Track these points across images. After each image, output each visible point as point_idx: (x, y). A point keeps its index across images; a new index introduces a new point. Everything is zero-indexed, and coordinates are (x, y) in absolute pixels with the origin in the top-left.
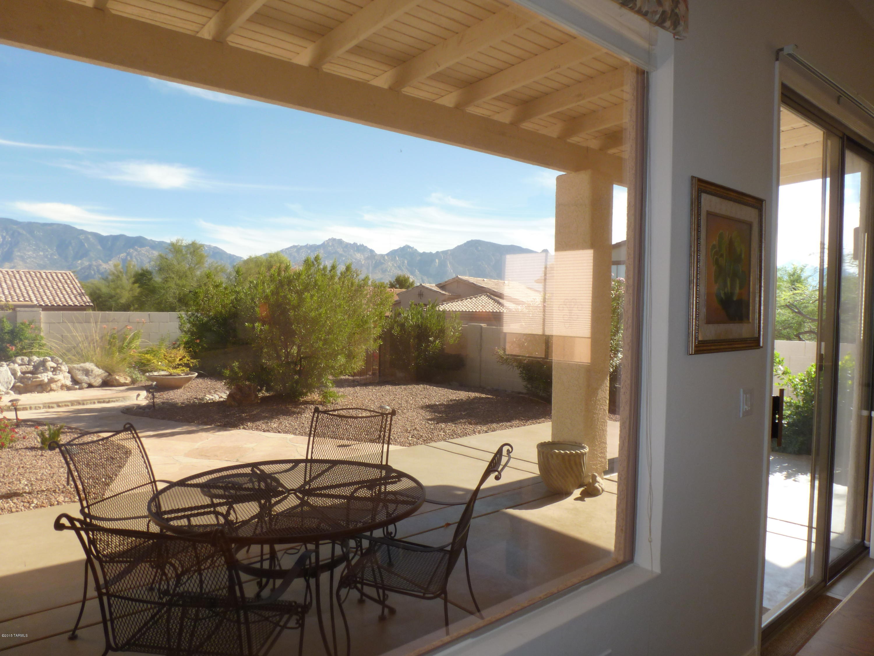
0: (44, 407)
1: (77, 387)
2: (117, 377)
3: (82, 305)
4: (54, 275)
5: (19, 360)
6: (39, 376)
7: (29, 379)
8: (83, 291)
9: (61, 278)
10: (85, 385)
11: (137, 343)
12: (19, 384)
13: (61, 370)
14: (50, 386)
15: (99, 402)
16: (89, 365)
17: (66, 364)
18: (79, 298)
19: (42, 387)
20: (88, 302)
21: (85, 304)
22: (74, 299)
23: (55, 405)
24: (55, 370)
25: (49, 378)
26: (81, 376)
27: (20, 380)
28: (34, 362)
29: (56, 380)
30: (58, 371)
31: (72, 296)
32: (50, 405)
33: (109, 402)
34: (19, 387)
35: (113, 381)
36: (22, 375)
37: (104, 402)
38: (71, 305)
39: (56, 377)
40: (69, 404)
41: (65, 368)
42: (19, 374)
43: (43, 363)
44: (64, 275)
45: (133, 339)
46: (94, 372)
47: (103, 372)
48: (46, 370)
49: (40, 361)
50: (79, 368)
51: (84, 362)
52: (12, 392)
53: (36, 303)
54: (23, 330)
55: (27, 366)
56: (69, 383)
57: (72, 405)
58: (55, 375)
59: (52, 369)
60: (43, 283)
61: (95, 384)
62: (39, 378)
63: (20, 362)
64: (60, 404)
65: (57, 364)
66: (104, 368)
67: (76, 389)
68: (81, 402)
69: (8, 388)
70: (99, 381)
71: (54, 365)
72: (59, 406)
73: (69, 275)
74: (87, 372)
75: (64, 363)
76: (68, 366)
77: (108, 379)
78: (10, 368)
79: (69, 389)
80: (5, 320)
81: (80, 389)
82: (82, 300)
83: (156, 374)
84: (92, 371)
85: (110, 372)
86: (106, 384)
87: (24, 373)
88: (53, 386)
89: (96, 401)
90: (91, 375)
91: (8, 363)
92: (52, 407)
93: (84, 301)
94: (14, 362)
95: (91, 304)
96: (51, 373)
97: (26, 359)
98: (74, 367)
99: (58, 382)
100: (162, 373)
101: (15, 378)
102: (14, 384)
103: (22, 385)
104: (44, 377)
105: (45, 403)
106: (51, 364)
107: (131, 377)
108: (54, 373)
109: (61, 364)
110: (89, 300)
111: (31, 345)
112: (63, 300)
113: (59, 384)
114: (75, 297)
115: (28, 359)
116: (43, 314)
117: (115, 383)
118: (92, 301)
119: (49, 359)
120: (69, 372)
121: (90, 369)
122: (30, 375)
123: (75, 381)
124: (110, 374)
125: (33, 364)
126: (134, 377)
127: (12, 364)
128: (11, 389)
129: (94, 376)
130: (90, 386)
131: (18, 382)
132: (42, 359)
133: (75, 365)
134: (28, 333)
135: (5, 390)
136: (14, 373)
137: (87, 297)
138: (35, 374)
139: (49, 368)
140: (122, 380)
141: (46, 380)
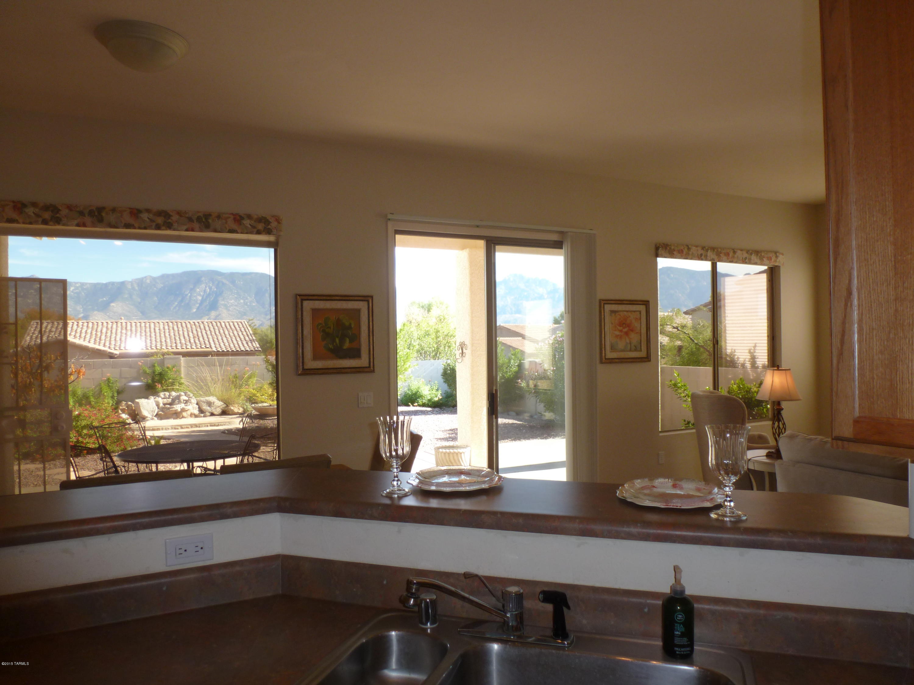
0: (172, 428)
1: (202, 415)
2: (232, 408)
3: (252, 350)
4: (231, 324)
5: (162, 394)
6: (174, 406)
7: (169, 408)
8: (254, 338)
9: (237, 326)
10: (208, 414)
11: (254, 380)
12: (161, 412)
13: (191, 403)
14: (182, 414)
15: (211, 426)
16: (212, 399)
17: (195, 398)
18: (250, 344)
19: (177, 415)
20: (257, 348)
21: (254, 349)
22: (246, 345)
23: (179, 427)
24: (186, 402)
25: (181, 408)
26: (205, 407)
27: (162, 409)
28: (173, 397)
29: (186, 409)
30: (188, 403)
31: (244, 342)
32: (176, 427)
33: (218, 425)
34: (161, 414)
35: (229, 411)
36: (163, 406)
37: (214, 425)
38: (243, 351)
39: (187, 408)
40: (189, 426)
41: (194, 401)
42: (161, 405)
43: (178, 397)
44: (240, 324)
45: (250, 377)
46: (215, 404)
47: (222, 403)
48: (180, 402)
49: (177, 395)
50: (204, 401)
51: (209, 396)
52: (156, 418)
53: (214, 349)
54: (167, 372)
55: (168, 399)
56: (196, 412)
57: (192, 427)
58: (186, 406)
59: (185, 402)
60: (222, 331)
61: (215, 413)
62: (175, 408)
63: (163, 396)
64: (183, 427)
65: (189, 398)
66: (222, 401)
67: (201, 417)
68: (198, 425)
69: (153, 415)
70: (219, 411)
71: (186, 398)
72: (182, 428)
73: (243, 323)
74: (210, 404)
75: (194, 397)
76: (196, 400)
77: (226, 409)
78: (155, 401)
79: (196, 416)
80: (156, 365)
81: (204, 416)
82: (253, 345)
83: (260, 405)
84: (214, 403)
85: (227, 403)
86: (224, 413)
87: (164, 404)
88: (184, 414)
89: (209, 425)
90: (212, 406)
91: (154, 397)
92: (177, 429)
93: (253, 347)
94: (159, 396)
95: (260, 349)
96: (184, 404)
97: (167, 394)
98: (201, 400)
99: (188, 411)
100: (265, 404)
101: (158, 408)
102: (158, 412)
103: (163, 413)
104: (178, 407)
105: (173, 426)
106: (184, 398)
107: (243, 408)
108: (186, 404)
109: (191, 397)
110: (258, 346)
111: (173, 384)
112: (237, 346)
113: (189, 413)
114: (247, 343)
115: (168, 394)
116: (183, 359)
117: (230, 413)
118: (261, 347)
119: (183, 394)
120: (197, 404)
121: (212, 402)
122: (168, 406)
123: (201, 411)
124: (227, 406)
125: (172, 398)
126: (245, 408)
127: (157, 398)
128: (156, 416)
129: (215, 407)
130: (212, 414)
131: (160, 411)
132: (178, 394)
133: (202, 399)
134: (171, 374)
135: (151, 417)
136: (158, 405)
137: (256, 343)
138: (172, 405)
139: (182, 401)
140: (236, 410)
141: (179, 410)
